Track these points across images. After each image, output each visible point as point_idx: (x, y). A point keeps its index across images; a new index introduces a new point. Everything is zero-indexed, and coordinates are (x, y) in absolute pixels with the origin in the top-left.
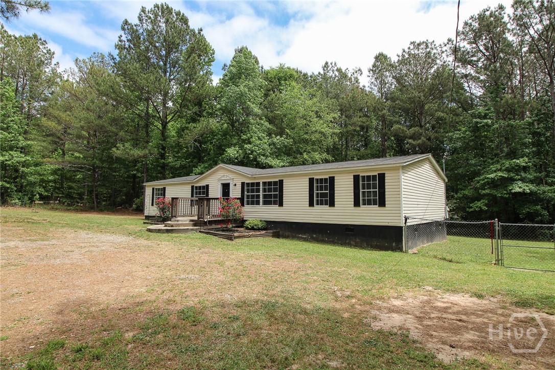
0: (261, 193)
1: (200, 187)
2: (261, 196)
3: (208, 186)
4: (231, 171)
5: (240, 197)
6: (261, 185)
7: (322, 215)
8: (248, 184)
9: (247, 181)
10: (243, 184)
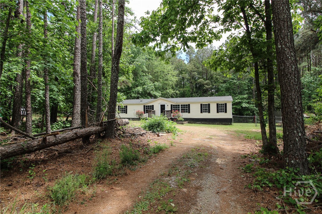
0: (180, 109)
1: (149, 106)
2: (180, 110)
3: (153, 106)
4: (165, 100)
5: (170, 110)
6: (180, 106)
7: (205, 115)
8: (174, 105)
9: (173, 104)
10: (171, 105)
